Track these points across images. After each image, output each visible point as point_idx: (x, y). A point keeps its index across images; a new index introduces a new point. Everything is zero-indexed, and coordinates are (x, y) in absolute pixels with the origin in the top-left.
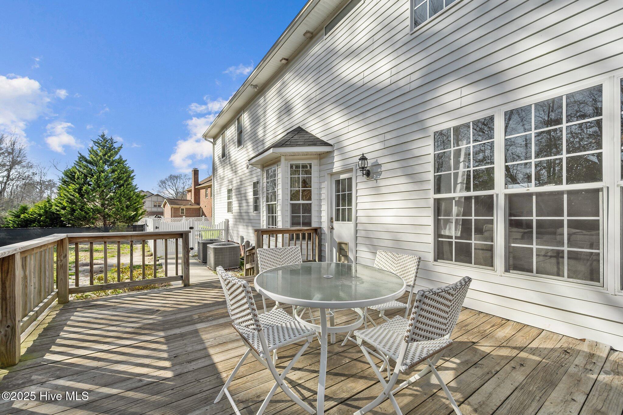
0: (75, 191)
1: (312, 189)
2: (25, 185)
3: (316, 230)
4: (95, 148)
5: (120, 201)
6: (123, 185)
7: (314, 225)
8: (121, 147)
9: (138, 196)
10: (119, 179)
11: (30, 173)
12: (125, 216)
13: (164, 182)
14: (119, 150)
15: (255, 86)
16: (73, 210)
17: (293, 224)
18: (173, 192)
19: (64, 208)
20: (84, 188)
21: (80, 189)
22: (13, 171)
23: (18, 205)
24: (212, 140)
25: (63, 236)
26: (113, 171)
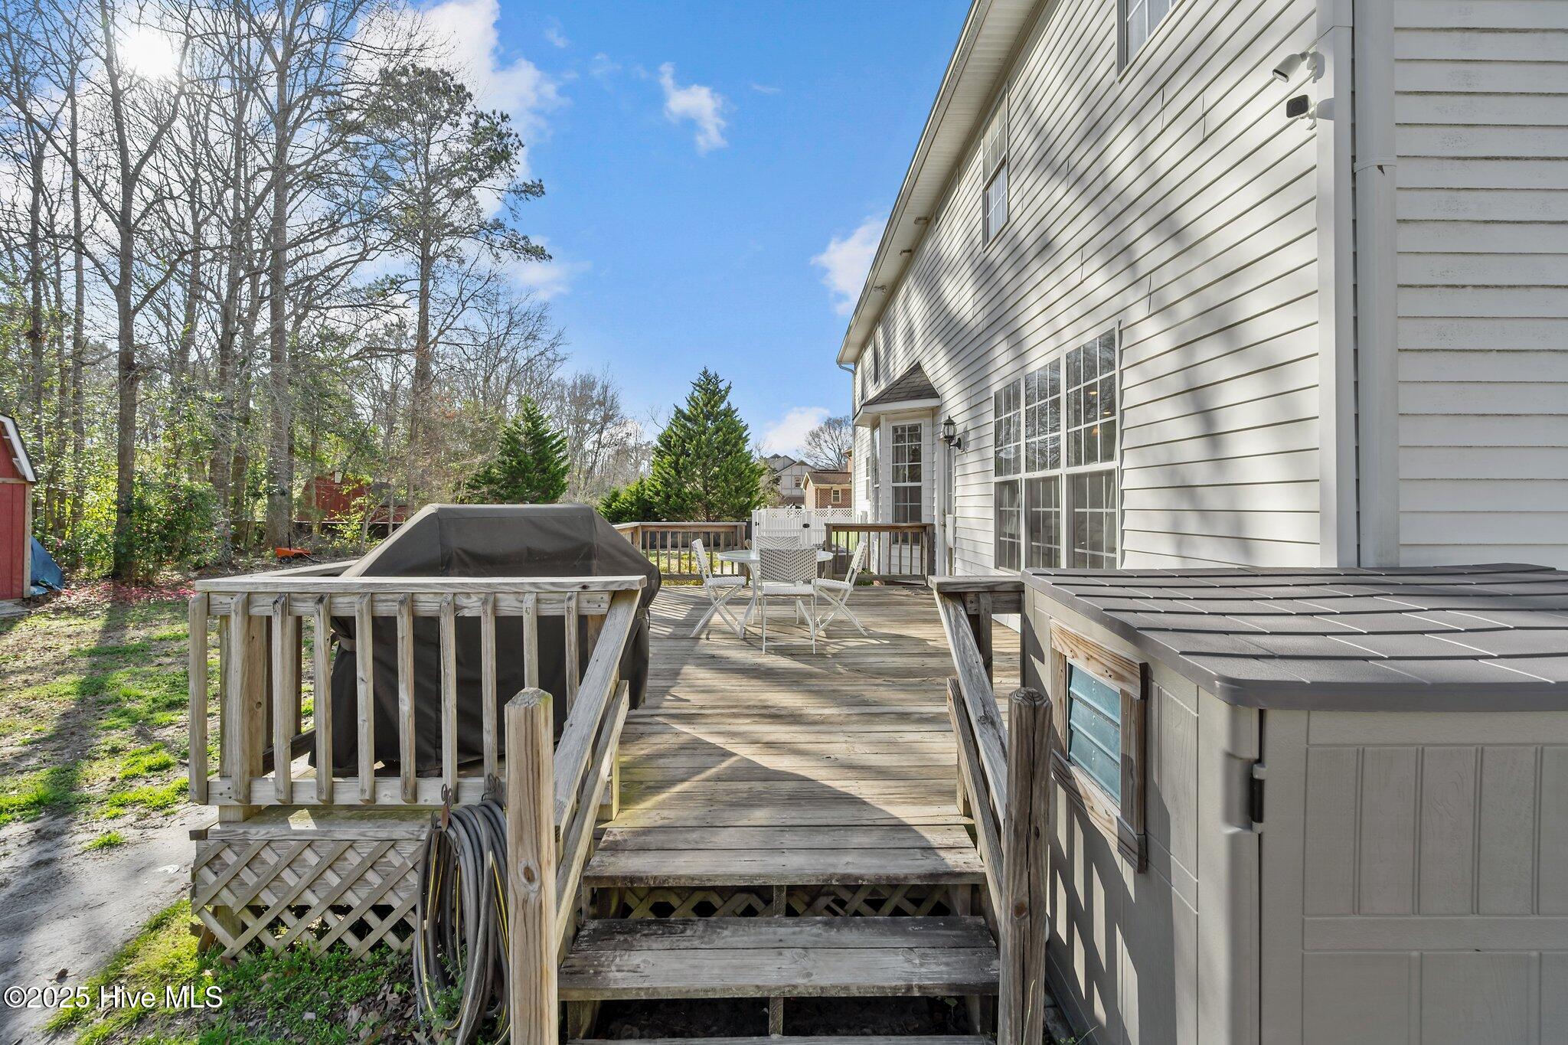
0: (670, 466)
1: (922, 463)
2: (618, 453)
3: (924, 527)
4: (696, 394)
5: (726, 480)
6: (730, 453)
7: (925, 520)
8: (730, 387)
9: (752, 471)
10: (726, 442)
11: (624, 435)
12: (733, 506)
13: (818, 436)
14: (727, 392)
15: (882, 287)
16: (668, 497)
17: (896, 519)
18: (832, 455)
19: (657, 494)
20: (681, 461)
21: (677, 462)
22: (605, 433)
23: (610, 487)
24: (852, 367)
25: (636, 524)
26: (718, 430)
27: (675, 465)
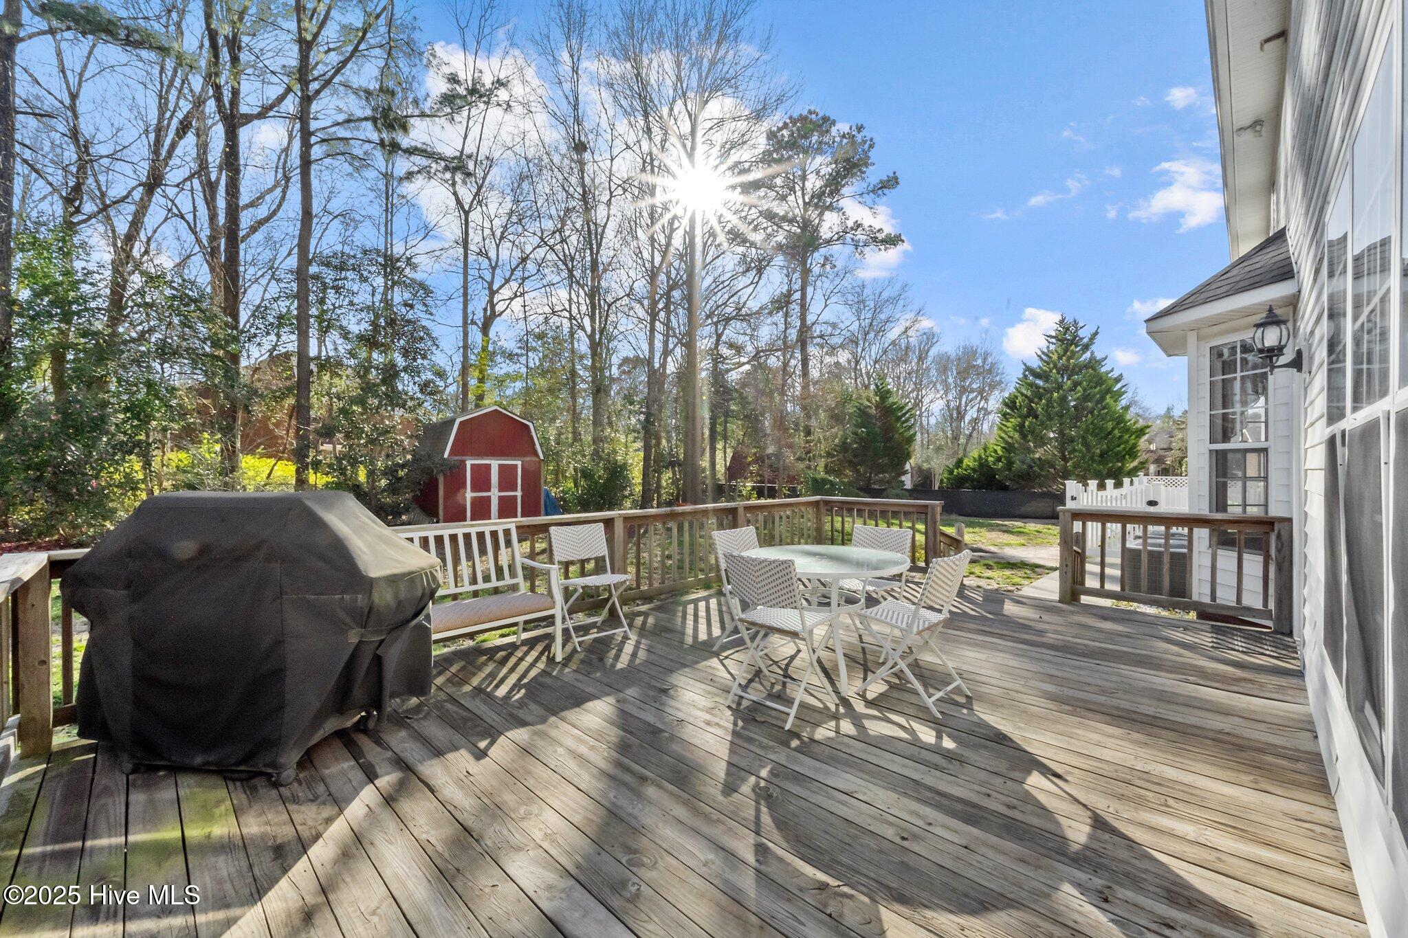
0: (1014, 430)
3: (1269, 524)
4: (1049, 346)
10: (1087, 399)
16: (1011, 463)
17: (1220, 506)
19: (999, 460)
20: (1028, 423)
21: (1022, 425)
27: (1020, 428)
